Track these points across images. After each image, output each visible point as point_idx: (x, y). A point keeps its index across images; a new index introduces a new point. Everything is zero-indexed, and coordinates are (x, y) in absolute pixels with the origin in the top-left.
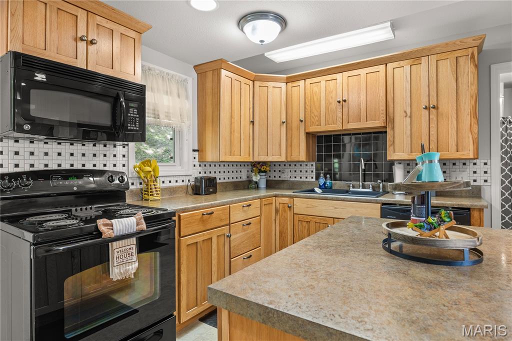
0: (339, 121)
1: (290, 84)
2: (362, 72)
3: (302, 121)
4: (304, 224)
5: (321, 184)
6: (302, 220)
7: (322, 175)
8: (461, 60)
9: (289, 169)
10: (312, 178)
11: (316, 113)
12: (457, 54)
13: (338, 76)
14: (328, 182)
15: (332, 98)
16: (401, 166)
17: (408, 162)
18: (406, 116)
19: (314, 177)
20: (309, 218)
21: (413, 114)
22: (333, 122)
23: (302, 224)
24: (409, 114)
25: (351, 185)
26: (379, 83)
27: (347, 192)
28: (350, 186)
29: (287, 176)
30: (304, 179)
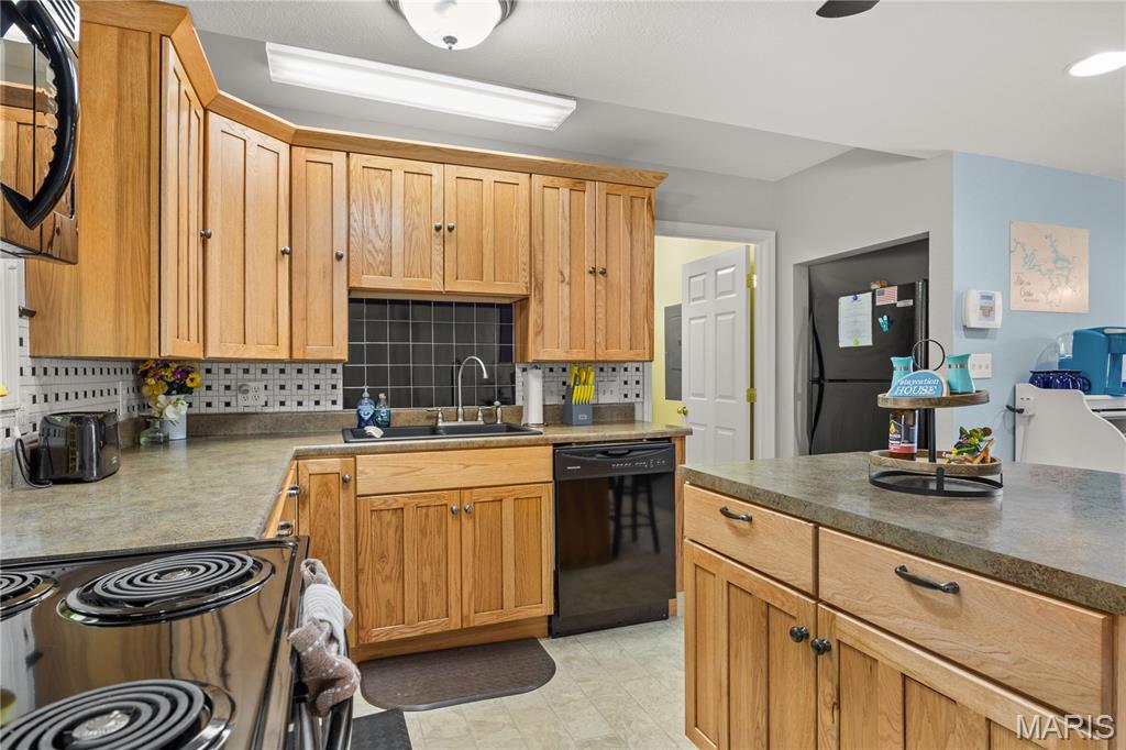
0: (437, 272)
1: (300, 153)
2: (489, 176)
3: (339, 257)
4: (387, 516)
5: (366, 418)
6: (383, 507)
7: (366, 394)
8: (637, 202)
9: (261, 380)
10: (334, 403)
11: (379, 245)
12: (633, 191)
13: (435, 169)
14: (384, 410)
15: (419, 215)
16: (539, 372)
17: (564, 366)
18: (563, 281)
19: (340, 401)
20: (401, 500)
21: (573, 280)
22: (422, 272)
23: (380, 518)
24: (567, 279)
25: (440, 415)
26: (517, 208)
27: (434, 431)
28: (437, 418)
29: (254, 400)
30: (309, 407)
